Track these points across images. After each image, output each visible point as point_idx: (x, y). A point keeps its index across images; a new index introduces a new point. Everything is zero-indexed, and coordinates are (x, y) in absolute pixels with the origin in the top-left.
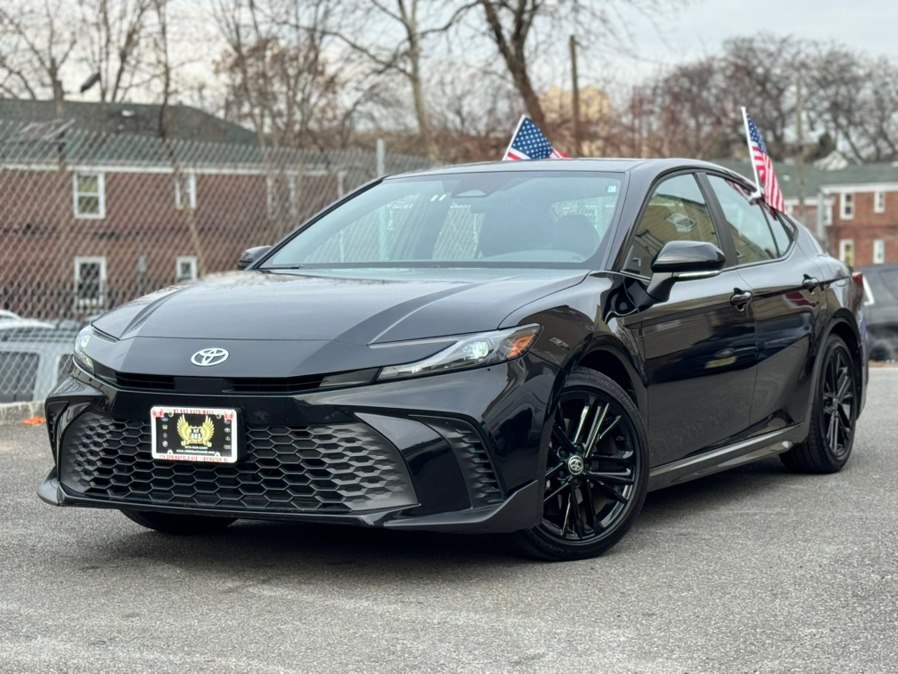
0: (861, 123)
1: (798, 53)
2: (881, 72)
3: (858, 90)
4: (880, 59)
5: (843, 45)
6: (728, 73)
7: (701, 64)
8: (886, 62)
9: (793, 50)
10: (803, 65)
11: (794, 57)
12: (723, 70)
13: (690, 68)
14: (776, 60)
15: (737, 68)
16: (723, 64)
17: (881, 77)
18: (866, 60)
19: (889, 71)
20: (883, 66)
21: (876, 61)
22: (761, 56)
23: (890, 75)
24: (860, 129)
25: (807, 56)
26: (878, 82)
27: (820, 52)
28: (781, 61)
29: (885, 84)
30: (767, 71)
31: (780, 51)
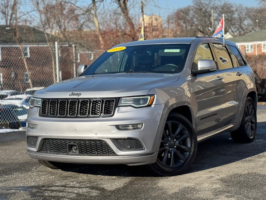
0: (234, 24)
1: (215, 4)
2: (240, 9)
3: (233, 14)
4: (240, 5)
5: (228, 1)
6: (194, 10)
7: (186, 8)
8: (241, 6)
9: (213, 3)
10: (216, 7)
11: (214, 5)
12: (193, 9)
13: (183, 9)
14: (208, 6)
15: (197, 9)
16: (193, 8)
17: (240, 10)
18: (236, 5)
19: (243, 9)
20: (241, 7)
21: (238, 5)
22: (204, 5)
23: (243, 10)
24: (234, 26)
25: (218, 5)
26: (239, 12)
27: (222, 3)
28: (210, 6)
29: (241, 12)
30: (206, 10)
31: (209, 3)
